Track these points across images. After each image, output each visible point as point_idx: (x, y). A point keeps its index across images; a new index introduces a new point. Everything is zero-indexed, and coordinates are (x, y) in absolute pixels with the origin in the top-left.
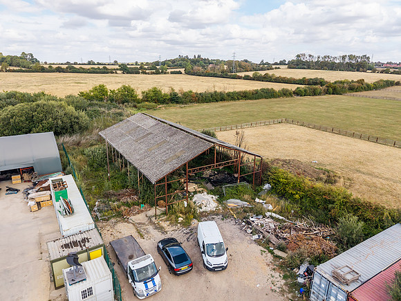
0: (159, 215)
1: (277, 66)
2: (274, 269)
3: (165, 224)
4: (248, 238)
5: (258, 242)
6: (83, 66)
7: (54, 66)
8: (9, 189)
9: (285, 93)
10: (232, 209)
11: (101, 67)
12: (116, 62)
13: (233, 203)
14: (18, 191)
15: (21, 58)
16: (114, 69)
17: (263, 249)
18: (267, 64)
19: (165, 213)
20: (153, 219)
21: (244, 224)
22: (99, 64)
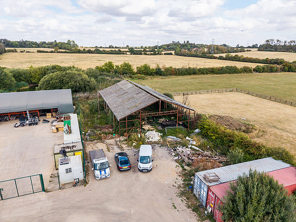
0: (122, 141)
1: (249, 49)
2: (180, 176)
3: (124, 146)
4: (171, 158)
5: (176, 161)
6: (105, 49)
7: (87, 49)
8: (44, 120)
9: (246, 70)
10: (169, 142)
11: (117, 50)
12: (128, 46)
13: (170, 138)
14: (49, 122)
15: (67, 44)
16: (126, 51)
17: (178, 165)
18: (242, 47)
19: (126, 140)
20: (118, 143)
21: (172, 150)
22: (116, 48)
